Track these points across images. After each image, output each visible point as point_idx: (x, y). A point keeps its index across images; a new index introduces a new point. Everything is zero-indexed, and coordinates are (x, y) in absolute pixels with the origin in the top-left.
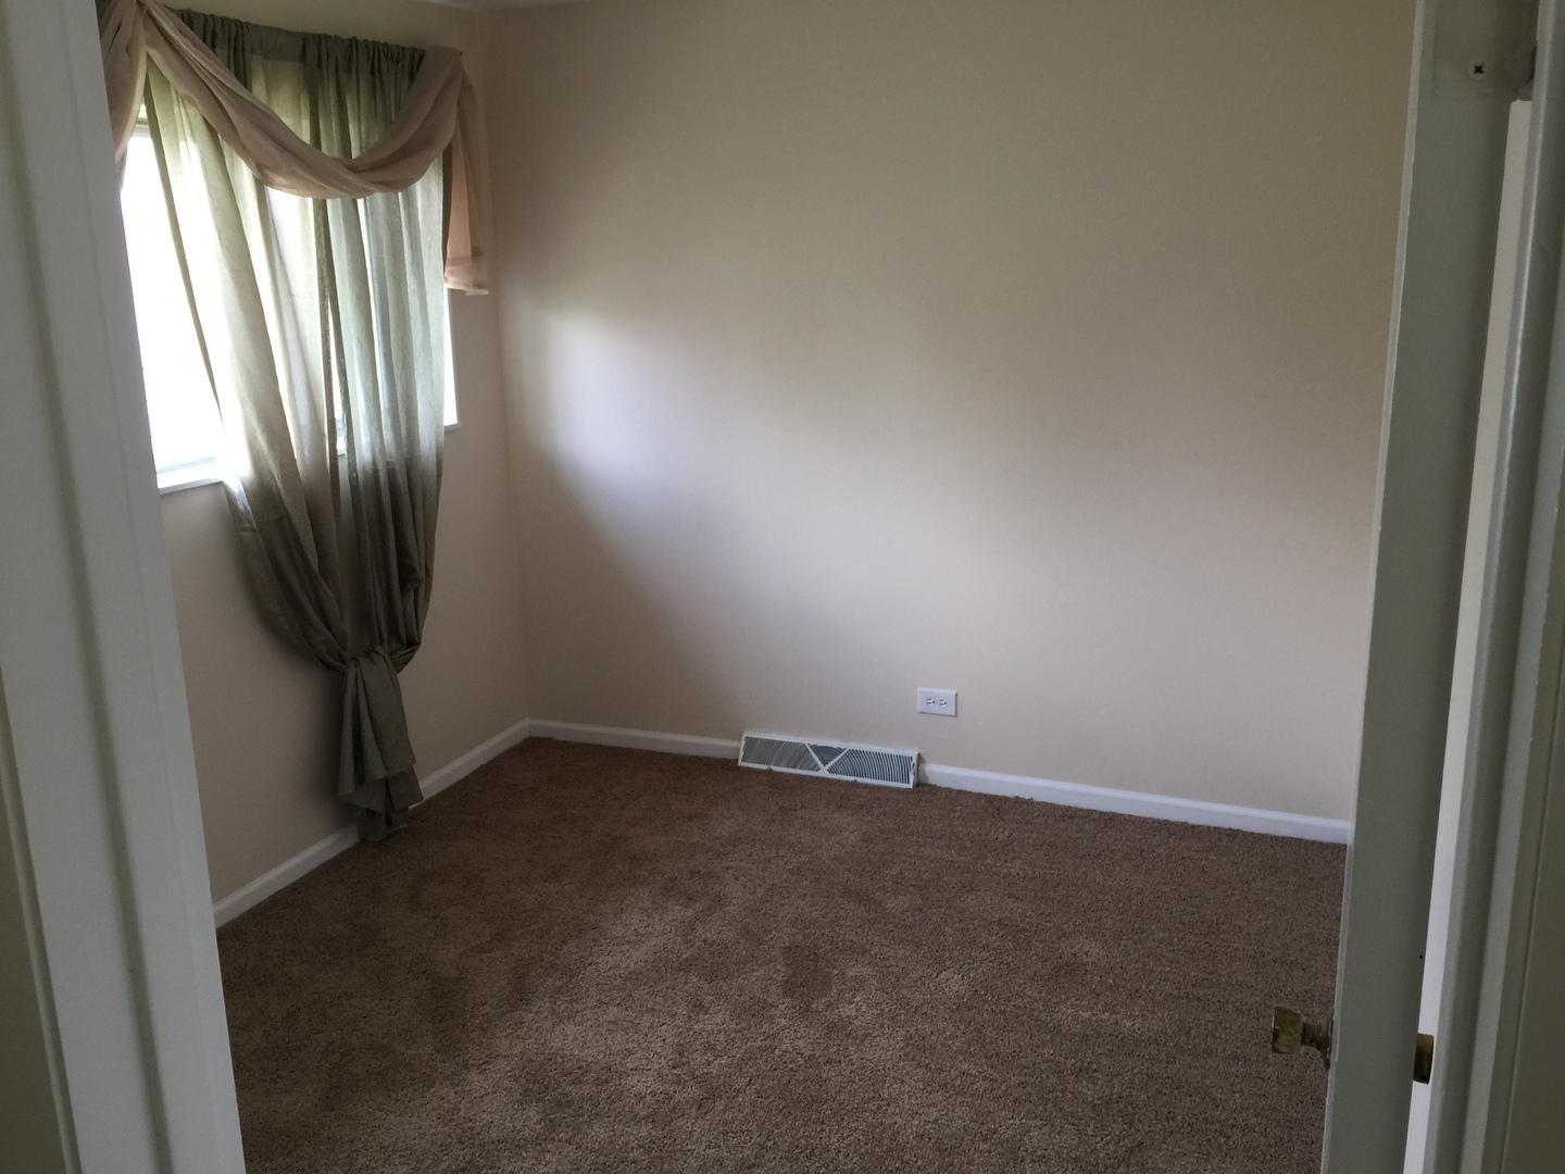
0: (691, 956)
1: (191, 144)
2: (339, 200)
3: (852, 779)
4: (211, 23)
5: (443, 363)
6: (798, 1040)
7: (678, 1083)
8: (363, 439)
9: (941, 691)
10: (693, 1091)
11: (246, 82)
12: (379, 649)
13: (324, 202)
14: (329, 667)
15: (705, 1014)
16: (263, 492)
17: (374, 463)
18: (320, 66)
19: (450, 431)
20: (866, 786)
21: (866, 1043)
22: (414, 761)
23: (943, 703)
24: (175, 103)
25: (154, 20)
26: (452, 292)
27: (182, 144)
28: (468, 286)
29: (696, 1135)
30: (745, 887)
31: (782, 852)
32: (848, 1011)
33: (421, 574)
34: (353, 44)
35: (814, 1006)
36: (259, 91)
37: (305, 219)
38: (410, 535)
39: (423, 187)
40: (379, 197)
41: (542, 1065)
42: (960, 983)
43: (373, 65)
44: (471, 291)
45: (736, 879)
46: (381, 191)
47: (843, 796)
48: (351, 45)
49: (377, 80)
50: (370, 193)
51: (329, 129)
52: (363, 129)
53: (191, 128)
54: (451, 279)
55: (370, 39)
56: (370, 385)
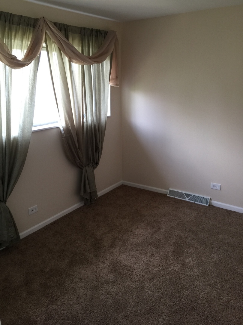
0: (152, 242)
1: (55, 53)
2: (87, 65)
3: (194, 202)
4: (60, 25)
5: (108, 102)
6: (175, 267)
7: (146, 273)
8: (89, 119)
9: (217, 184)
10: (149, 276)
11: (68, 39)
12: (90, 164)
13: (84, 66)
14: (80, 168)
15: (154, 257)
16: (67, 130)
17: (91, 124)
18: (84, 35)
19: (109, 117)
20: (197, 204)
21: (191, 270)
22: (96, 189)
23: (217, 187)
24: (52, 43)
25: (47, 24)
26: (111, 86)
27: (53, 53)
28: (115, 85)
29: (149, 287)
30: (166, 226)
31: (175, 218)
32: (188, 261)
33: (100, 149)
34: (92, 30)
35: (180, 258)
36: (70, 41)
37: (79, 70)
38: (98, 140)
39: (106, 62)
40: (96, 65)
41: (116, 264)
42: (216, 258)
43: (96, 35)
44: (115, 86)
45: (164, 223)
46: (96, 63)
47: (191, 206)
48: (91, 30)
49: (97, 38)
50: (94, 64)
51: (85, 49)
52: (93, 49)
53: (55, 49)
54: (111, 83)
55: (96, 29)
56: (91, 107)
